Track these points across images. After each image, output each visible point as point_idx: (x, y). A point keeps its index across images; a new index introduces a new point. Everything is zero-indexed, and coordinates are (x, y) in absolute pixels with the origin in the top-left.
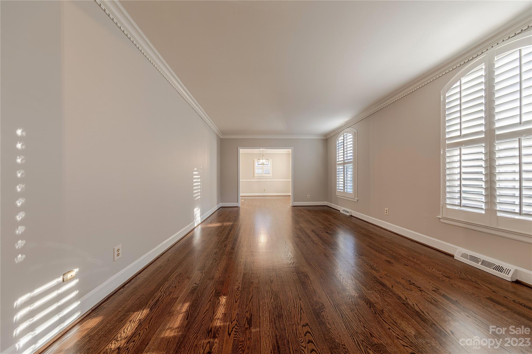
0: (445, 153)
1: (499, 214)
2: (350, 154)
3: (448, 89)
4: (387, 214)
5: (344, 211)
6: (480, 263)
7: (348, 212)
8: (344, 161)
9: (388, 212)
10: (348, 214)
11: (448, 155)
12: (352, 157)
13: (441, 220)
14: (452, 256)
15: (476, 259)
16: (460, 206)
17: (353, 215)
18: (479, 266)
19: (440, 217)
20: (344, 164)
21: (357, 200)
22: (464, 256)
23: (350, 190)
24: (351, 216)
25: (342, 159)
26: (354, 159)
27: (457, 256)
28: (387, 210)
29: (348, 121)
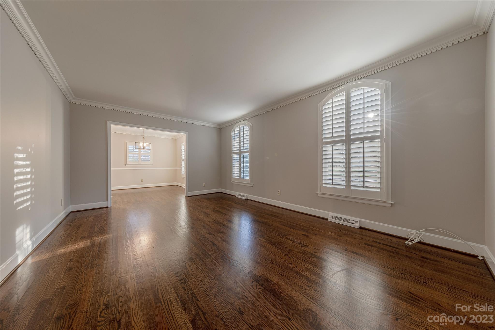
0: (322, 147)
1: (352, 188)
2: (246, 144)
3: (324, 104)
4: (279, 194)
5: (240, 195)
6: (343, 220)
7: (244, 196)
8: (240, 150)
9: (280, 193)
10: (245, 198)
11: (324, 149)
12: (248, 147)
13: (319, 195)
14: (327, 219)
15: (340, 219)
16: (332, 184)
17: (248, 198)
18: (342, 222)
19: (318, 193)
20: (240, 153)
21: (253, 185)
22: (334, 217)
23: (246, 176)
24: (247, 199)
25: (239, 149)
26: (250, 149)
27: (330, 219)
28: (280, 191)
29: (245, 115)
